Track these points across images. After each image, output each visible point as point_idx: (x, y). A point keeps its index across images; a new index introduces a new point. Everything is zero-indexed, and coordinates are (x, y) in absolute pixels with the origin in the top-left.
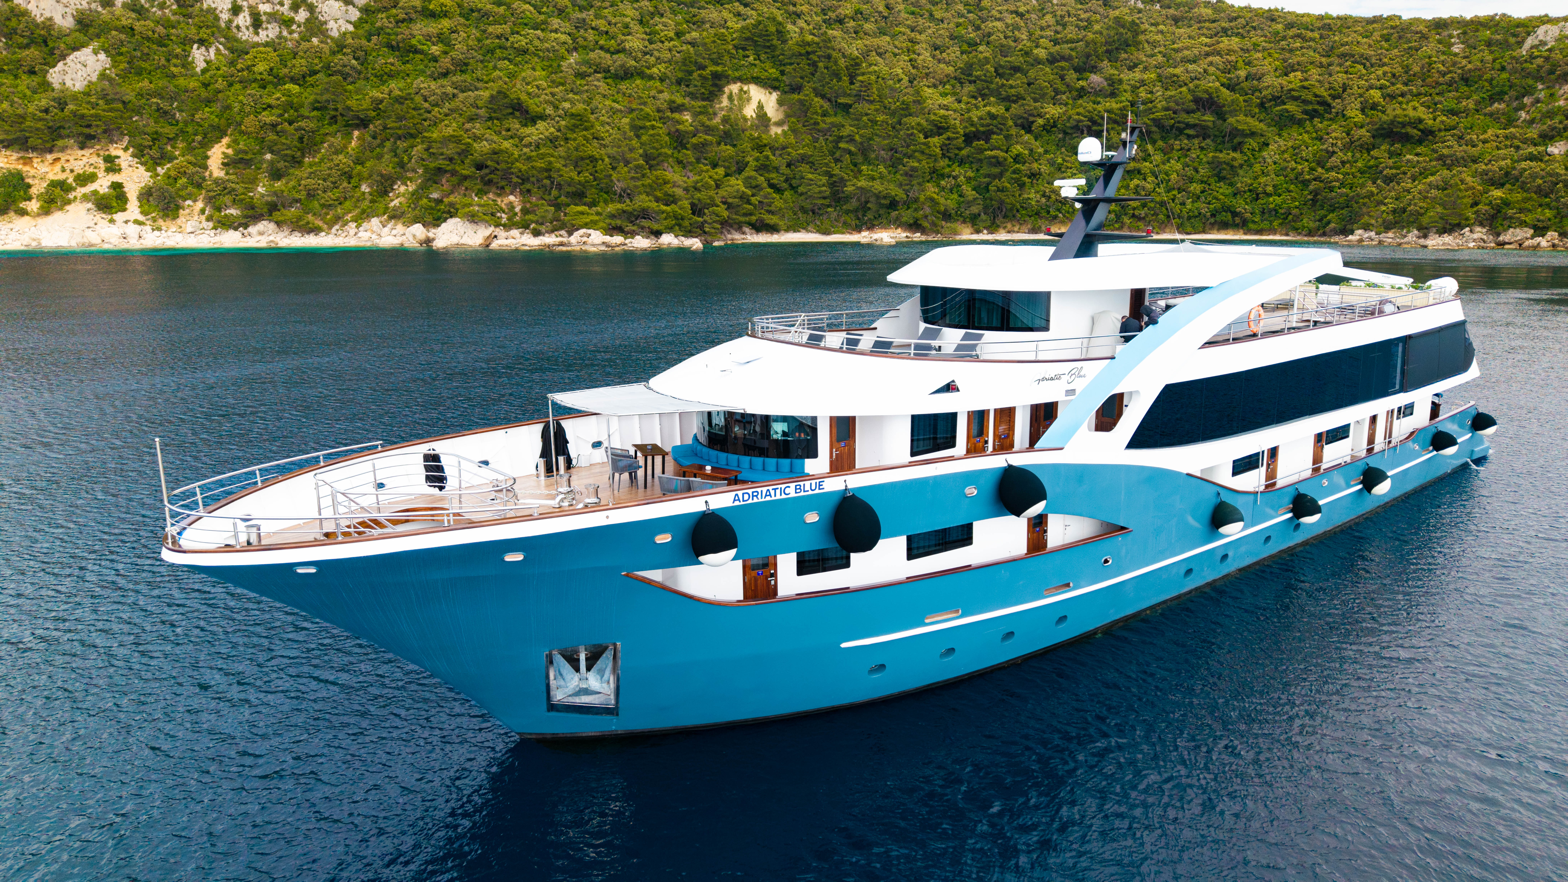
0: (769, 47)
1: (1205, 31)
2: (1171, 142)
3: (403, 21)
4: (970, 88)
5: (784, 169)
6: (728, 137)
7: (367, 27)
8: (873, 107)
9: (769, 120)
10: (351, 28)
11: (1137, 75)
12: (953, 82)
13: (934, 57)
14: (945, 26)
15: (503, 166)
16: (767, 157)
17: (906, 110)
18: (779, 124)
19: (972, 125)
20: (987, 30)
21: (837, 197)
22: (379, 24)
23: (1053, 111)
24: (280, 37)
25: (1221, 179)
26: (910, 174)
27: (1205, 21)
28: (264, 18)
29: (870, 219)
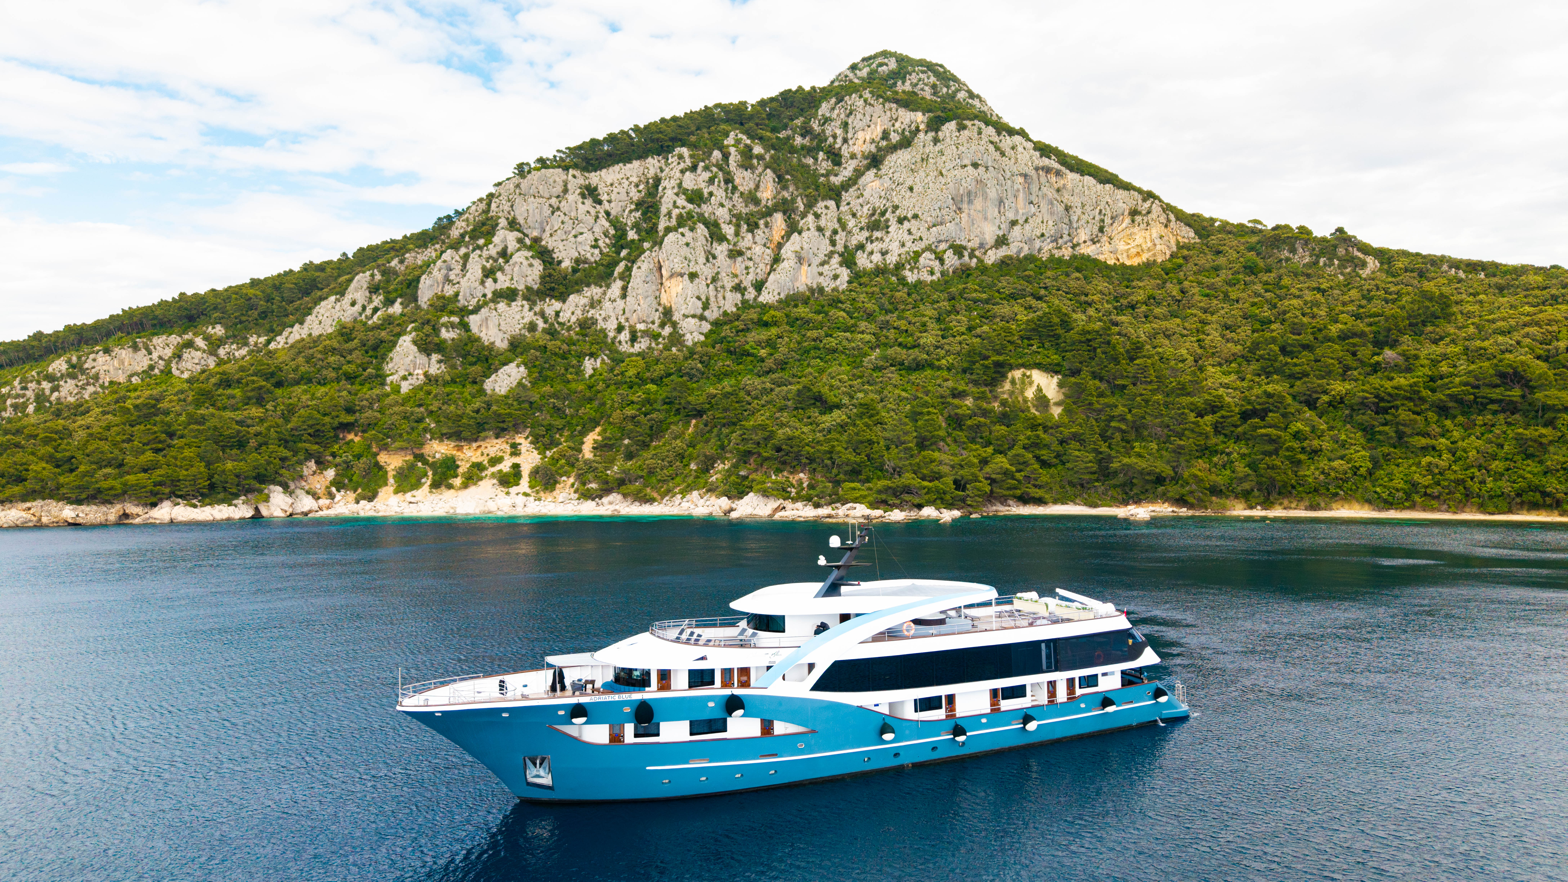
0: (1053, 336)
1: (1530, 299)
2: (1473, 417)
3: (743, 330)
4: (1255, 366)
5: (1056, 447)
6: (1005, 419)
7: (714, 336)
8: (1150, 387)
9: (1048, 401)
10: (702, 338)
11: (1439, 349)
12: (1240, 360)
13: (1223, 336)
14: (1240, 306)
15: (795, 449)
16: (1038, 436)
17: (1183, 390)
18: (1057, 404)
19: (1249, 403)
20: (1283, 308)
21: (1104, 472)
22: (723, 334)
23: (1339, 387)
24: (649, 348)
25: (1529, 456)
26: (1178, 451)
27: (1533, 289)
28: (639, 334)
29: (1137, 494)
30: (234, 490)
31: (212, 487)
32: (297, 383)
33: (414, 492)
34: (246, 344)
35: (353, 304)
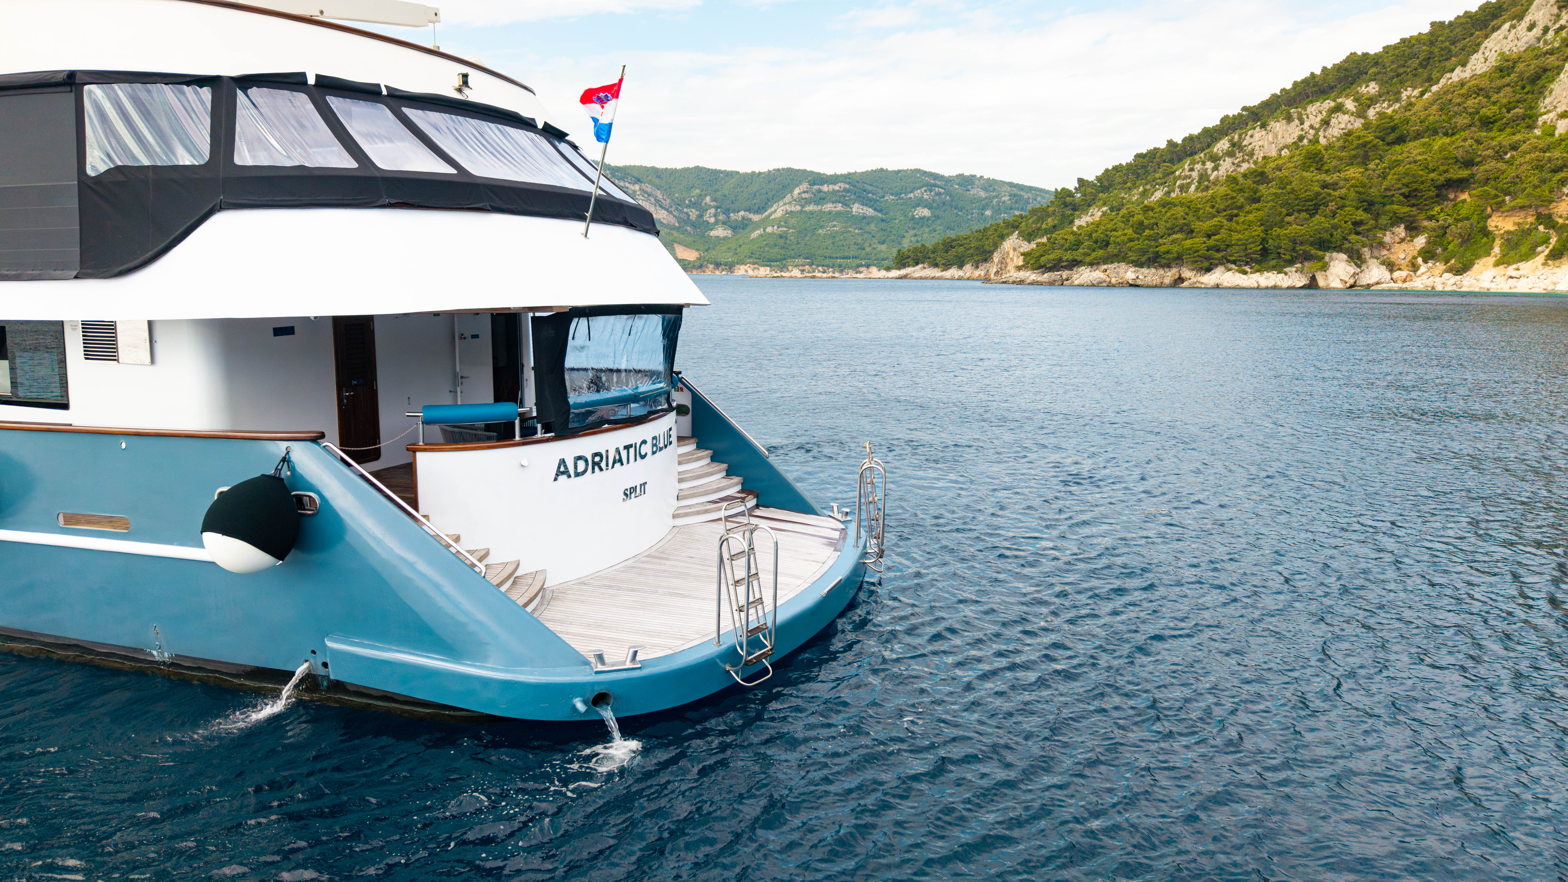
30: (1288, 257)
31: (1265, 252)
32: (1418, 136)
33: (1521, 265)
34: (1398, 100)
35: (1531, 28)
